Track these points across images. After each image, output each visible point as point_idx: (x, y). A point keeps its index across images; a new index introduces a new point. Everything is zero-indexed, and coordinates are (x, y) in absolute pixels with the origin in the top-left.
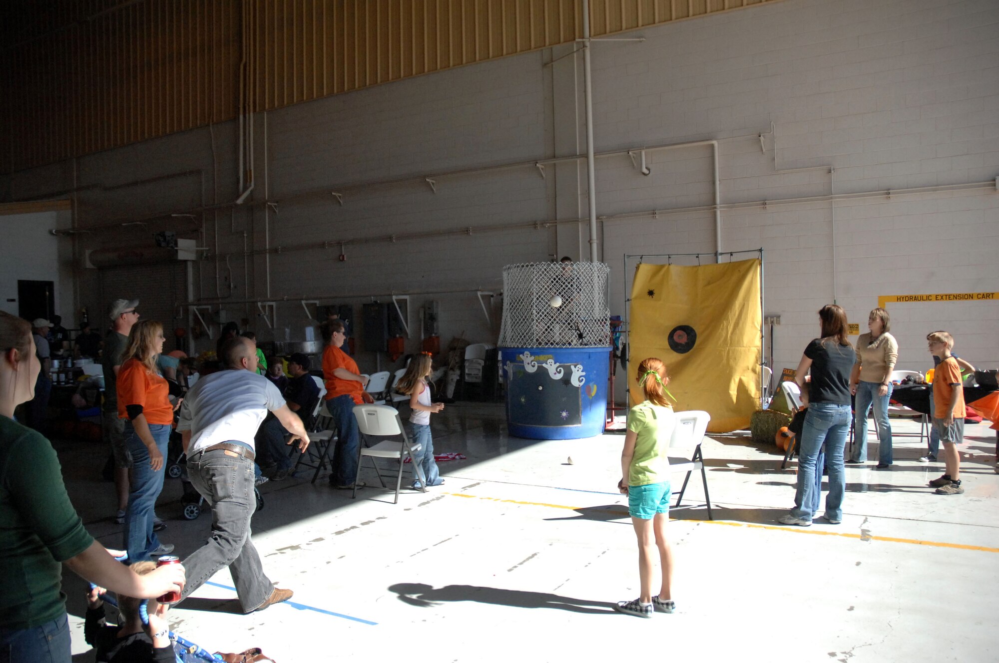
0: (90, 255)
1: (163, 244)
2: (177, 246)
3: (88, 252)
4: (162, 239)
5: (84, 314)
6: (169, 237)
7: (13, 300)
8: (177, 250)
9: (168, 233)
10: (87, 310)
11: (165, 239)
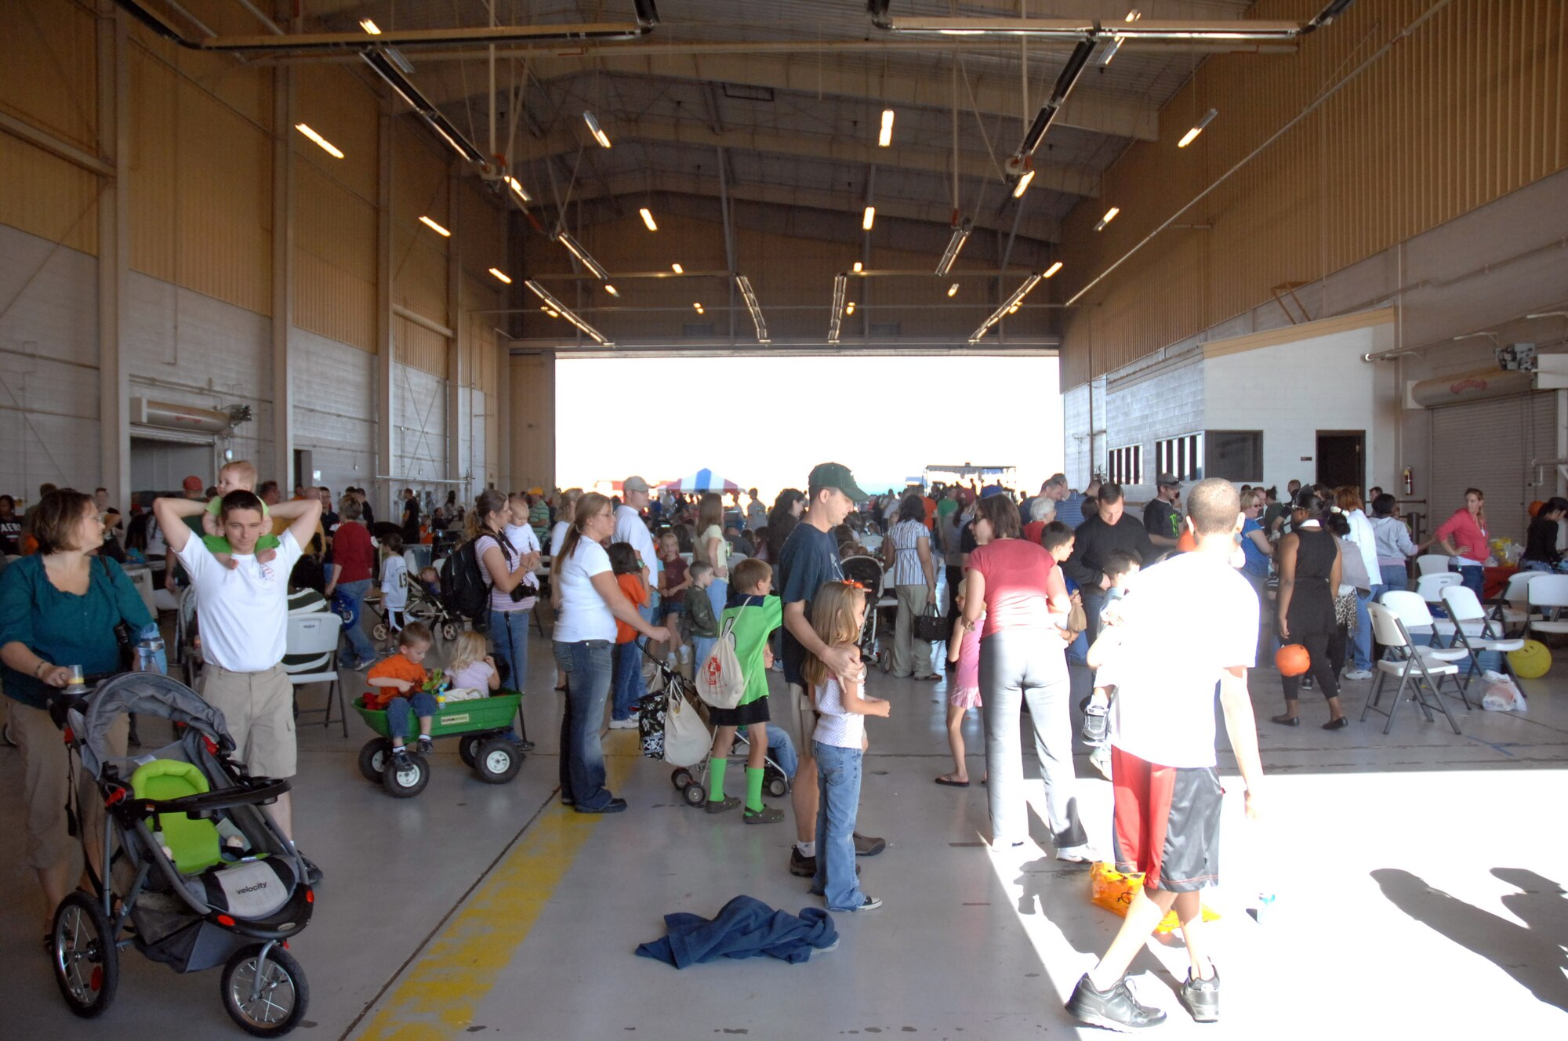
0: (1414, 389)
1: (1511, 366)
2: (1536, 367)
3: (1410, 384)
4: (1508, 357)
5: (1406, 478)
6: (1522, 352)
7: (1310, 459)
8: (1536, 374)
9: (1519, 347)
10: (1411, 473)
11: (1514, 359)
